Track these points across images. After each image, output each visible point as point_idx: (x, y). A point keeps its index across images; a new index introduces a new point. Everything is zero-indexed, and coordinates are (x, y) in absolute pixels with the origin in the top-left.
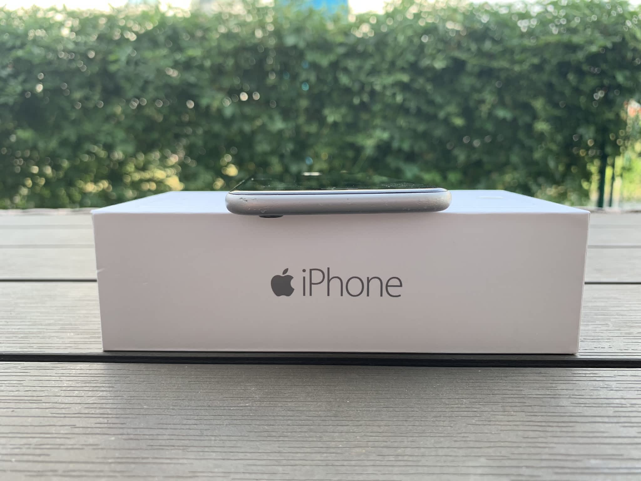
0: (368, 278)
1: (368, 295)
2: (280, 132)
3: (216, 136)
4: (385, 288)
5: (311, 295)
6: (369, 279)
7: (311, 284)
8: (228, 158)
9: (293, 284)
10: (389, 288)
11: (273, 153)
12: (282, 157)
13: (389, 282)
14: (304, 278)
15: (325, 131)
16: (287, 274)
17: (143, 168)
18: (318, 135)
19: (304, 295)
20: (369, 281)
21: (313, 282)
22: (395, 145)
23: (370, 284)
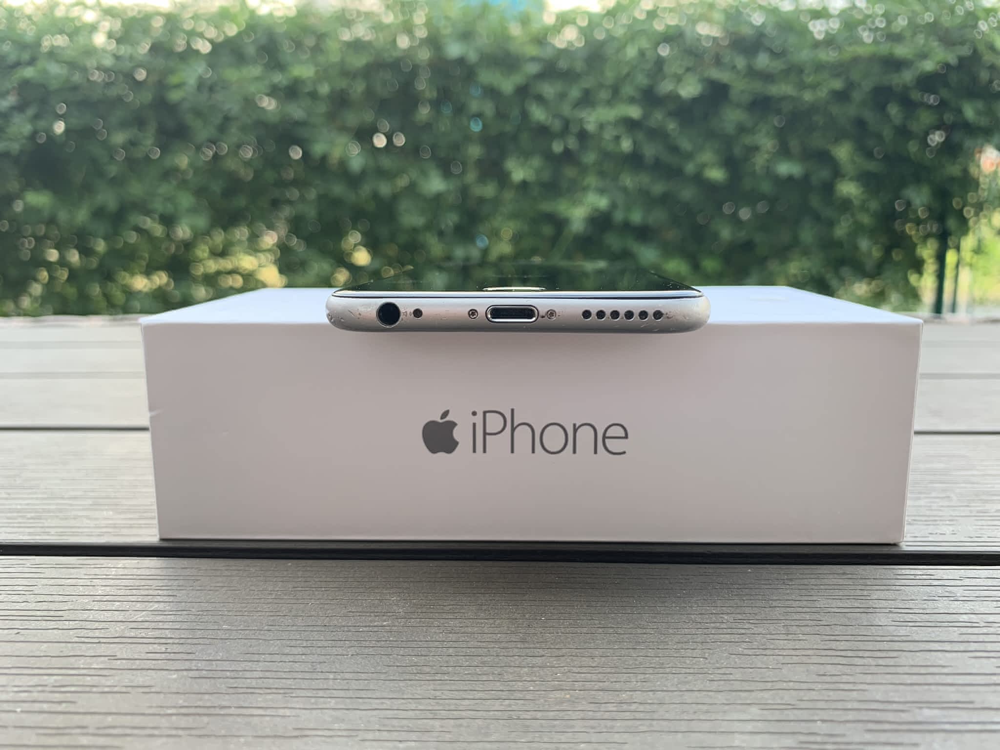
0: (575, 425)
1: (574, 452)
3: (337, 202)
4: (601, 440)
5: (485, 451)
6: (577, 426)
7: (485, 434)
8: (354, 237)
9: (457, 434)
10: (607, 440)
11: (428, 228)
12: (441, 234)
13: (607, 433)
14: (474, 425)
15: (509, 195)
16: (447, 419)
17: (222, 253)
18: (496, 201)
19: (474, 451)
20: (575, 430)
21: (488, 431)
22: (619, 217)
23: (578, 434)
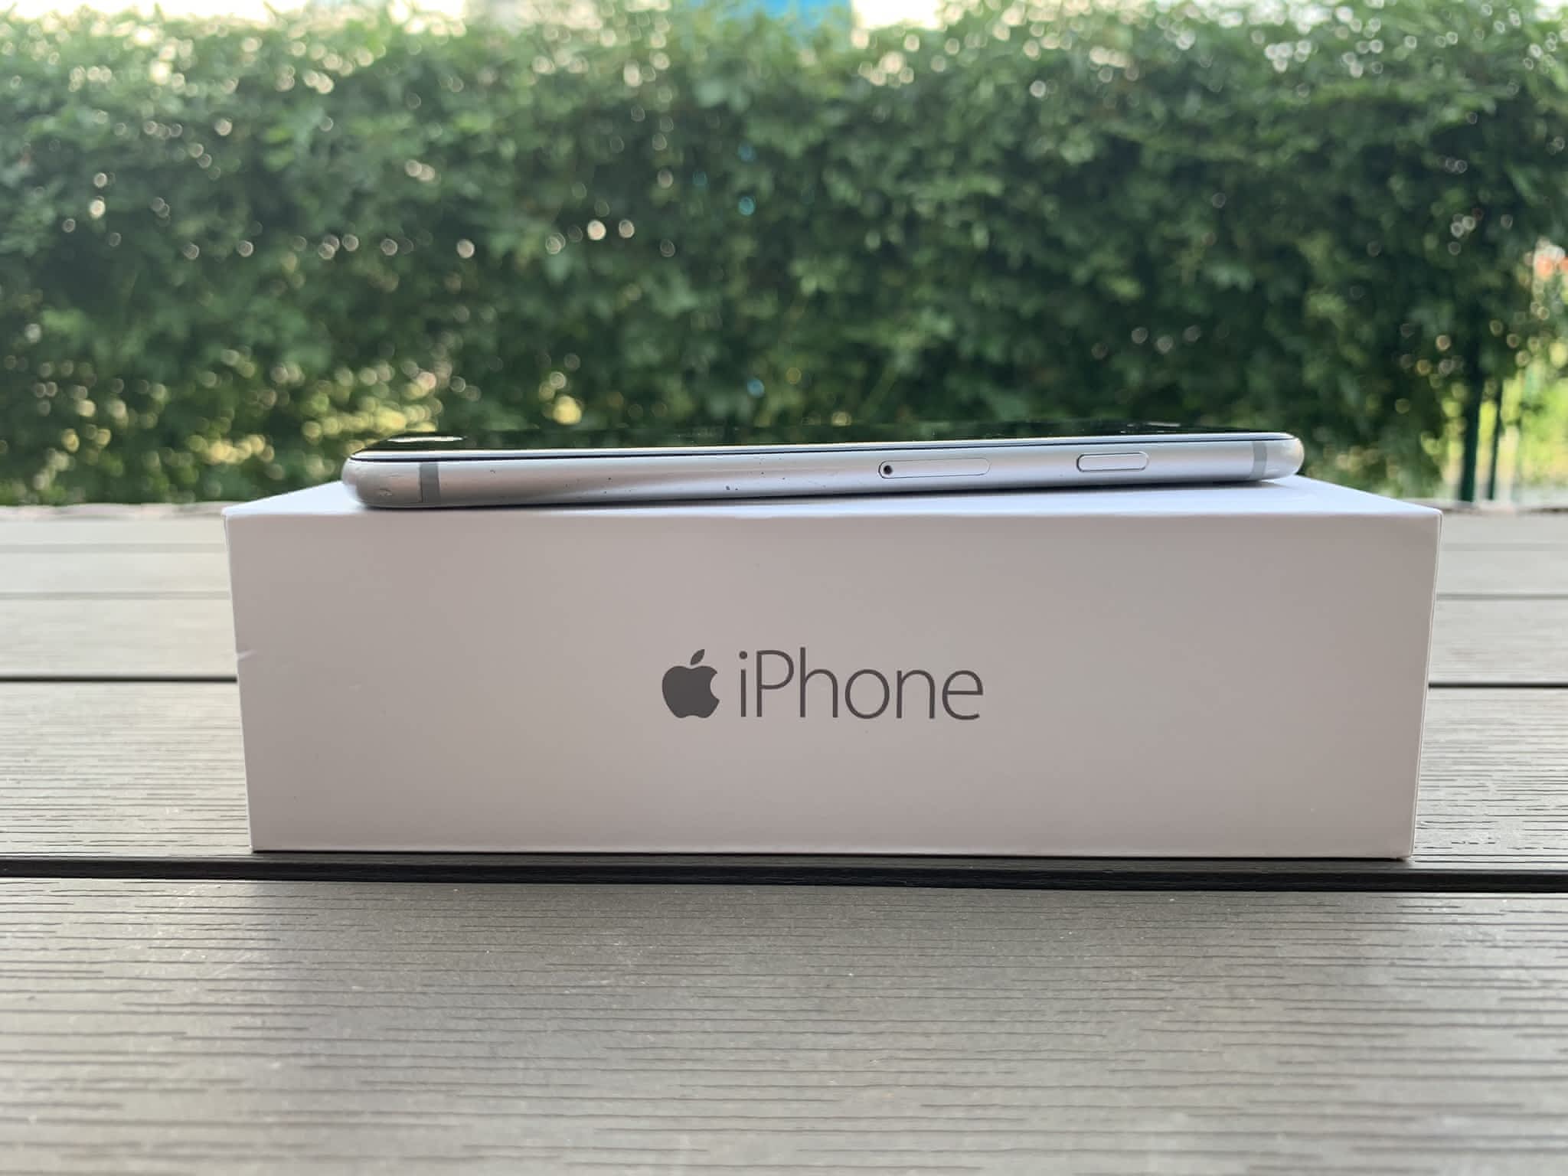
0: (899, 673)
1: (899, 715)
2: (686, 316)
3: (529, 326)
4: (941, 696)
5: (759, 714)
6: (903, 675)
7: (760, 687)
8: (557, 381)
9: (716, 687)
10: (950, 697)
11: (668, 366)
12: (689, 376)
13: (952, 684)
14: (743, 673)
15: (795, 314)
16: (702, 663)
17: (350, 406)
18: (776, 325)
19: (744, 714)
20: (901, 681)
21: (764, 683)
22: (967, 348)
23: (904, 687)
